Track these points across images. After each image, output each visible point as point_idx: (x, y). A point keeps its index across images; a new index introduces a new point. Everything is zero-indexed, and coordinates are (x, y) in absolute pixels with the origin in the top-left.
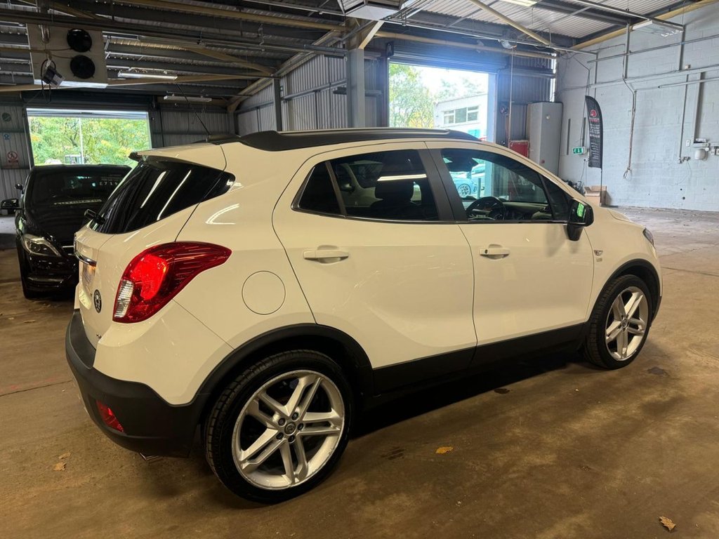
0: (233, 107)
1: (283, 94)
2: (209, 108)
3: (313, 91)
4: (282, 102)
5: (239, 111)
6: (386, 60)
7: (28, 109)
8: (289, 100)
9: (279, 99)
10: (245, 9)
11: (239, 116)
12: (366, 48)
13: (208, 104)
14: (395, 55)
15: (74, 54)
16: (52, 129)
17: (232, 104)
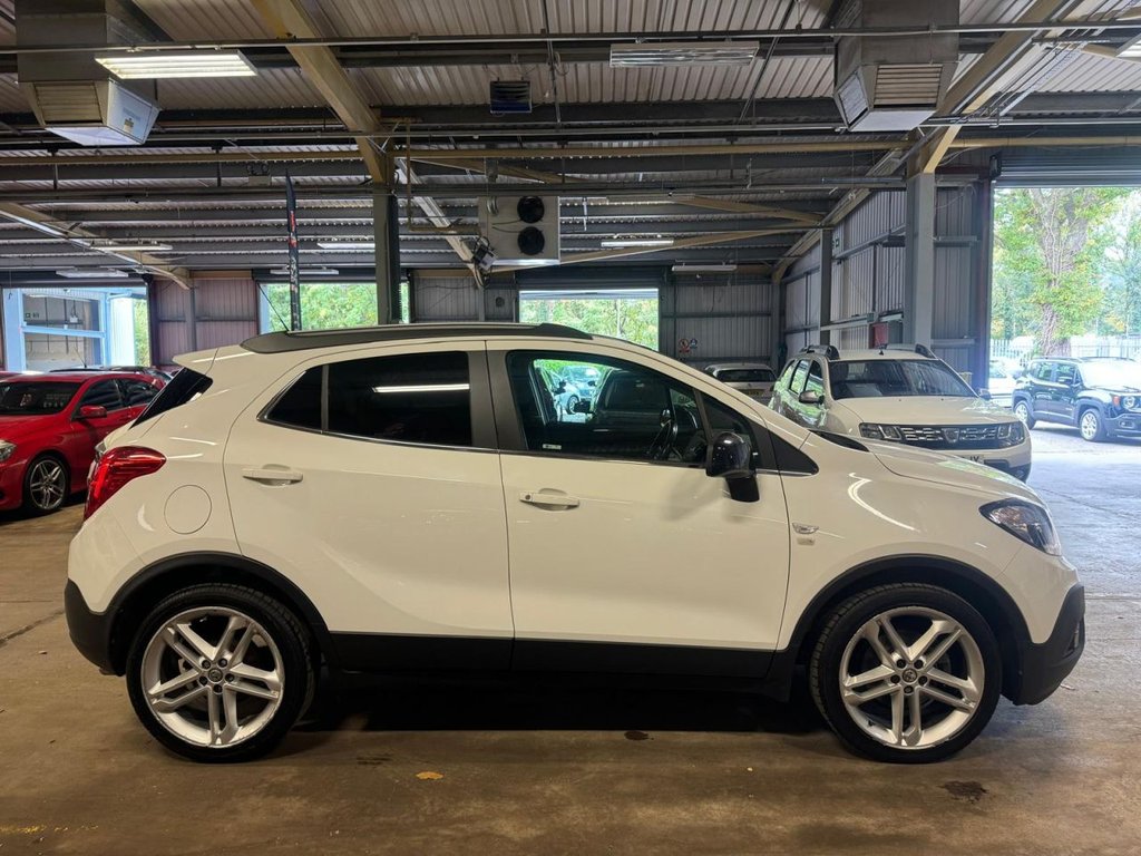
0: (778, 276)
1: (837, 252)
2: (738, 279)
3: (871, 244)
4: (834, 264)
5: (789, 278)
6: (990, 184)
7: (521, 292)
8: (843, 259)
9: (828, 259)
10: (739, 139)
11: (789, 287)
12: (939, 170)
13: (733, 273)
14: (1003, 175)
15: (524, 225)
16: (594, 312)
17: (777, 269)
